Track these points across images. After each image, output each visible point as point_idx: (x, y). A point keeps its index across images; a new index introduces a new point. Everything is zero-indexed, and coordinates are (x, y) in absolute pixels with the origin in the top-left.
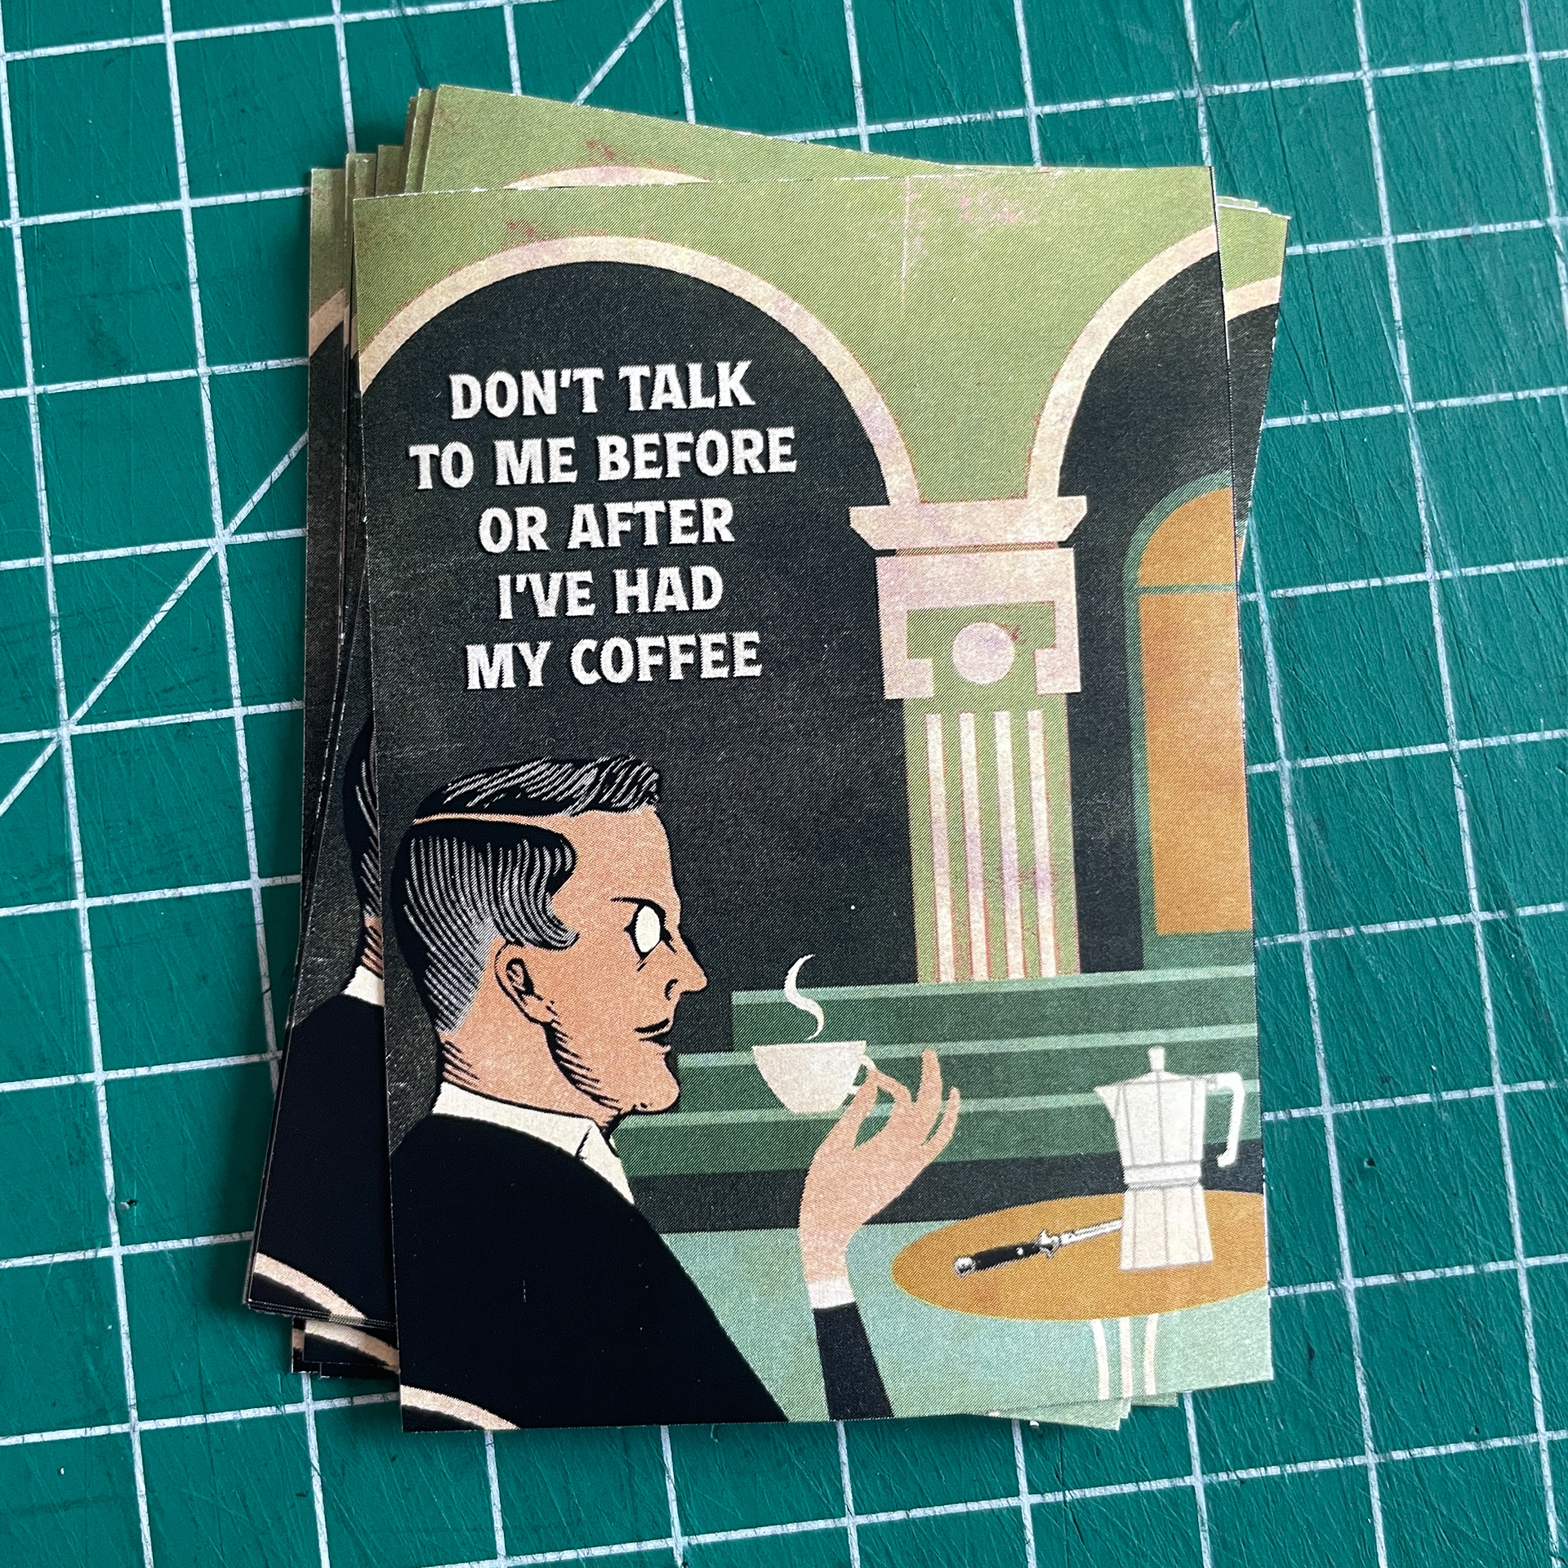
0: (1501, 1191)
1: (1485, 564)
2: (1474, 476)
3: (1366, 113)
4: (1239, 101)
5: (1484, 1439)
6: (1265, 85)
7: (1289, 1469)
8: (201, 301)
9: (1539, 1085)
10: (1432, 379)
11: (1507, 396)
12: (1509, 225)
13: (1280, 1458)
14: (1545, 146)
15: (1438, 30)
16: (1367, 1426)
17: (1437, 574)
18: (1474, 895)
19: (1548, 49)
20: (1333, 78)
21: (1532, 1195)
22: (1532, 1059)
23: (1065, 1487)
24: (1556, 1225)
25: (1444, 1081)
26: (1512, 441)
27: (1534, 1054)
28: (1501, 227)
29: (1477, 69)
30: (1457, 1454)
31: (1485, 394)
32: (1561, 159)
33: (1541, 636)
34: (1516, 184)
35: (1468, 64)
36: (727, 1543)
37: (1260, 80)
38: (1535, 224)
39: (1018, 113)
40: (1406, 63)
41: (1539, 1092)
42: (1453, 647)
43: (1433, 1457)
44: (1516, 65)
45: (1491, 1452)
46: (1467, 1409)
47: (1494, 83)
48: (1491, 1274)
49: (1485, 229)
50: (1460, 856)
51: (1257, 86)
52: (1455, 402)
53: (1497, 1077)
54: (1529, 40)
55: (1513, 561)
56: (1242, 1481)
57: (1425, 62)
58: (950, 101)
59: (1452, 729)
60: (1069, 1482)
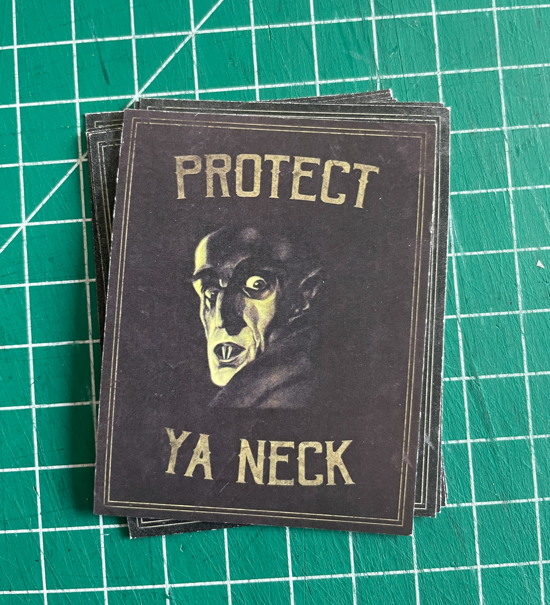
0: (468, 477)
1: (473, 251)
2: (471, 219)
3: (438, 87)
4: (392, 81)
5: (457, 566)
6: (402, 76)
7: (386, 573)
8: (22, 140)
9: (484, 440)
10: (457, 184)
11: (484, 191)
12: (488, 129)
13: (383, 569)
14: (503, 101)
15: (466, 58)
16: (415, 559)
17: (455, 254)
18: (463, 371)
19: (506, 65)
20: (427, 74)
21: (479, 480)
22: (482, 431)
23: (306, 575)
24: (488, 491)
25: (449, 437)
26: (485, 207)
27: (483, 429)
28: (485, 130)
29: (479, 73)
30: (447, 571)
31: (475, 190)
32: (508, 106)
33: (492, 278)
34: (491, 114)
35: (476, 70)
36: (184, 588)
37: (400, 74)
38: (498, 129)
39: (313, 83)
40: (453, 69)
41: (484, 443)
42: (460, 281)
43: (439, 572)
44: (494, 71)
45: (460, 571)
46: (452, 555)
47: (485, 78)
48: (463, 507)
49: (479, 130)
50: (459, 356)
51: (399, 76)
52: (465, 192)
53: (468, 436)
54: (499, 62)
55: (483, 250)
56: (369, 577)
57: (461, 69)
58: (289, 78)
59: (458, 310)
60: (307, 573)
